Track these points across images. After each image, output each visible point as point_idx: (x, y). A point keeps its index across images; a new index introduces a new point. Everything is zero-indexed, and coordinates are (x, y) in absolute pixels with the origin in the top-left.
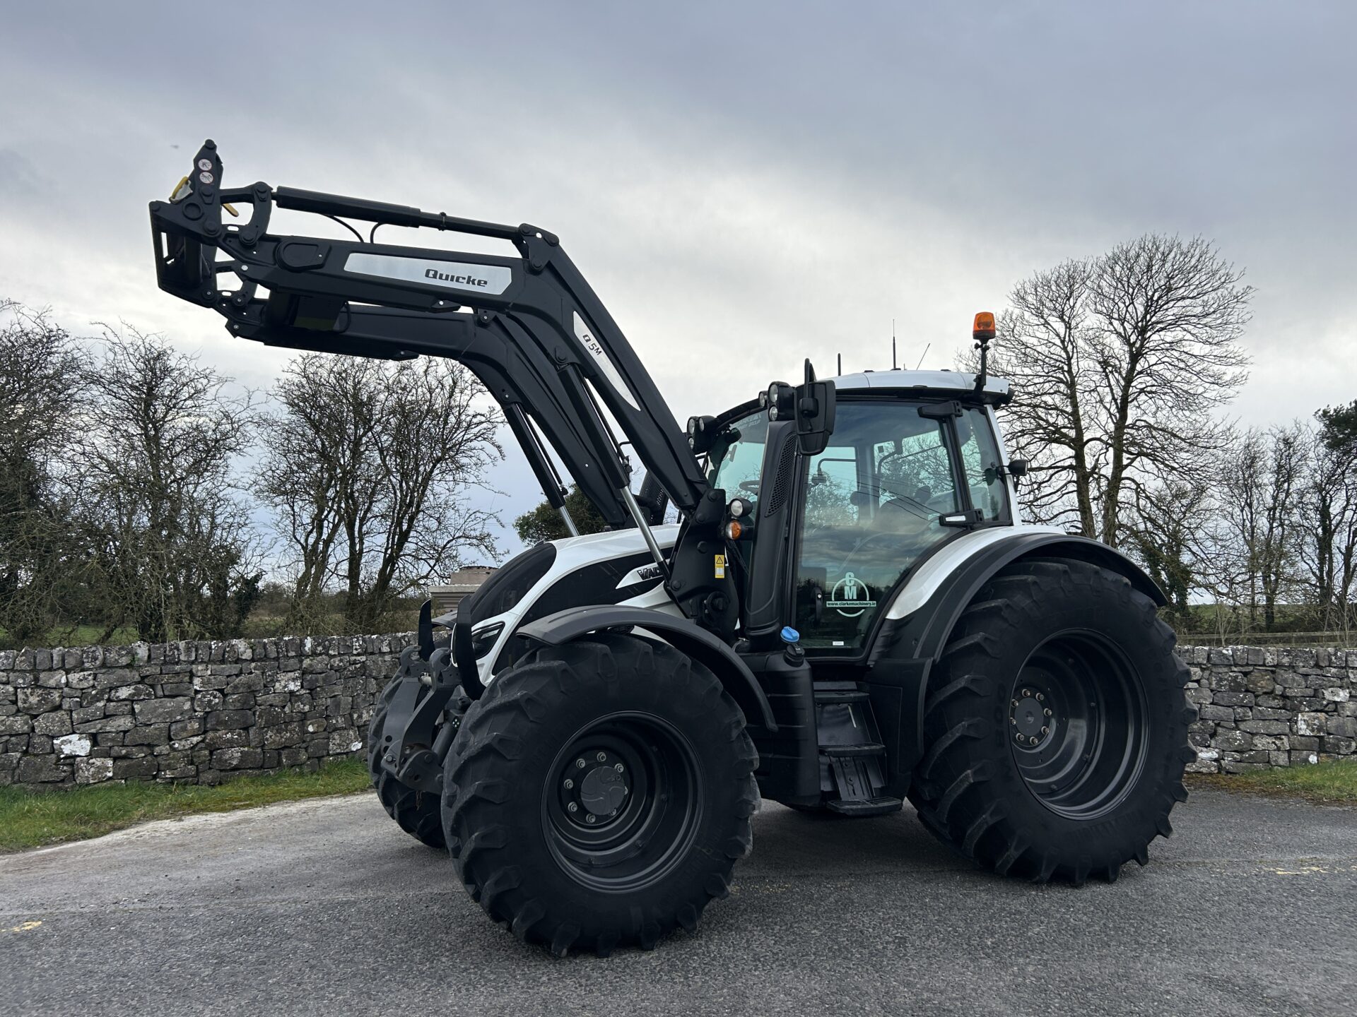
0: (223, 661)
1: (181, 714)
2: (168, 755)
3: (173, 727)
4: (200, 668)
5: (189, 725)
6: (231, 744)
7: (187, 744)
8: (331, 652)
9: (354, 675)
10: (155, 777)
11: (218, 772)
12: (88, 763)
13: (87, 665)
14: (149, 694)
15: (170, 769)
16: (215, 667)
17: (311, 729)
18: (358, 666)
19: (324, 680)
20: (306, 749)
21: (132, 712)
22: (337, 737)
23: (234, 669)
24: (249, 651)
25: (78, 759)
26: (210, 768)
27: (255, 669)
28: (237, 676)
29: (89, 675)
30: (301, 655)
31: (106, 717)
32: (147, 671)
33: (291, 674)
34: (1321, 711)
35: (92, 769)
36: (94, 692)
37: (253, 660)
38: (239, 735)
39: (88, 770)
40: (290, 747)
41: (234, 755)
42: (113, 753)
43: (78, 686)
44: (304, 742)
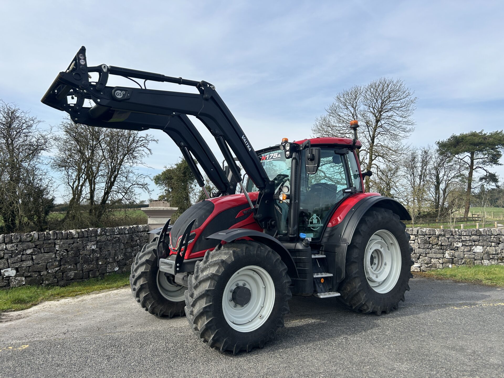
0: (67, 239)
1: (51, 259)
2: (46, 275)
3: (48, 264)
4: (58, 241)
5: (54, 263)
6: (71, 270)
7: (54, 271)
8: (107, 234)
9: (116, 242)
10: (41, 284)
11: (66, 281)
12: (15, 279)
13: (14, 241)
14: (39, 252)
15: (47, 280)
16: (64, 241)
17: (100, 263)
18: (117, 239)
19: (105, 244)
20: (98, 271)
21: (32, 259)
22: (109, 266)
23: (71, 241)
24: (77, 234)
25: (11, 278)
26: (63, 280)
27: (79, 241)
28: (73, 244)
29: (15, 245)
30: (96, 235)
31: (22, 261)
32: (38, 243)
33: (93, 243)
34: (453, 250)
35: (17, 281)
36: (17, 252)
37: (78, 238)
38: (74, 266)
39: (15, 282)
40: (93, 270)
41: (72, 274)
42: (25, 275)
43: (10, 250)
44: (98, 268)
